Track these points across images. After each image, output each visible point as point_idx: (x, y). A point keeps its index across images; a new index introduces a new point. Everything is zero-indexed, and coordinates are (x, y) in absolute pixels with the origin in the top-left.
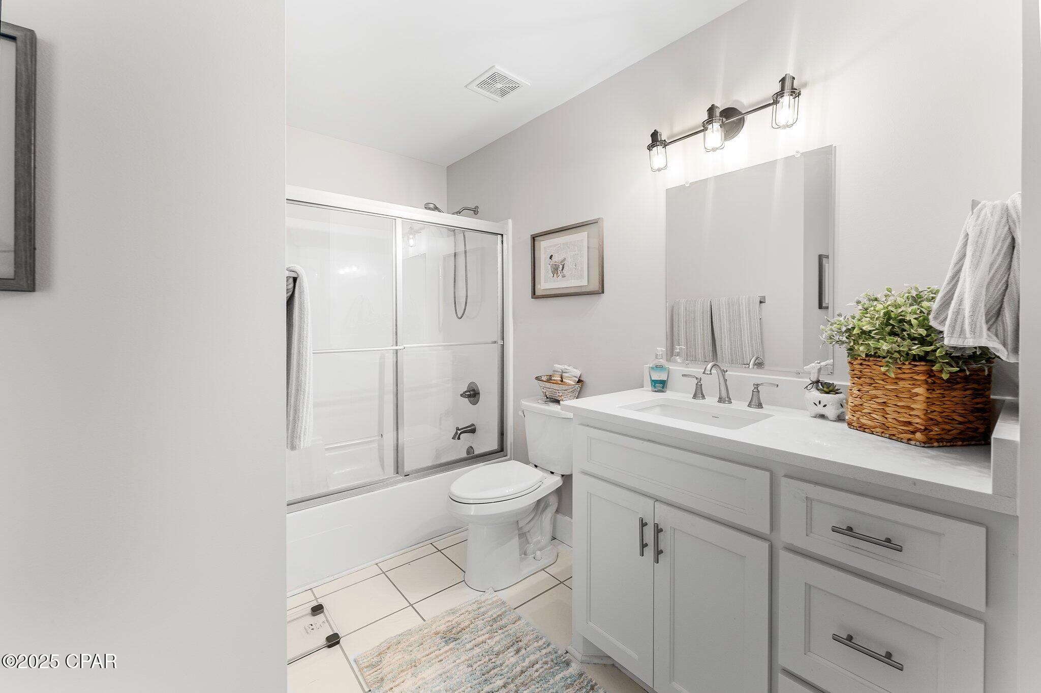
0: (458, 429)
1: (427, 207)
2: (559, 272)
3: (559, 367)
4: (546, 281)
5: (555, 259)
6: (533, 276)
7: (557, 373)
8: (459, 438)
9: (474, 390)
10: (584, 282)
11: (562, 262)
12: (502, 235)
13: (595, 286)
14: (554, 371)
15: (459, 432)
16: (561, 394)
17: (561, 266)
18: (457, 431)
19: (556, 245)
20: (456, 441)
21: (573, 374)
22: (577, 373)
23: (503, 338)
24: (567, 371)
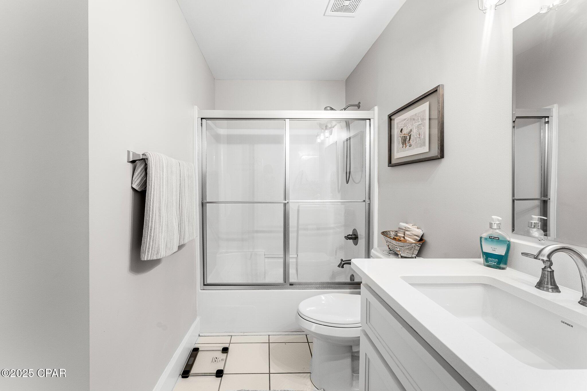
0: (342, 260)
1: (326, 109)
2: (407, 142)
3: (403, 225)
4: (398, 152)
5: (405, 131)
6: (389, 149)
7: (401, 230)
8: (343, 267)
9: (355, 235)
10: (426, 149)
11: (409, 134)
12: (370, 119)
13: (435, 152)
14: (399, 228)
15: (343, 263)
16: (398, 249)
17: (408, 137)
18: (341, 262)
19: (405, 119)
20: (341, 269)
21: (414, 233)
22: (420, 232)
23: (370, 198)
24: (409, 229)
